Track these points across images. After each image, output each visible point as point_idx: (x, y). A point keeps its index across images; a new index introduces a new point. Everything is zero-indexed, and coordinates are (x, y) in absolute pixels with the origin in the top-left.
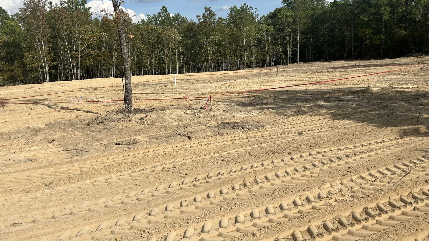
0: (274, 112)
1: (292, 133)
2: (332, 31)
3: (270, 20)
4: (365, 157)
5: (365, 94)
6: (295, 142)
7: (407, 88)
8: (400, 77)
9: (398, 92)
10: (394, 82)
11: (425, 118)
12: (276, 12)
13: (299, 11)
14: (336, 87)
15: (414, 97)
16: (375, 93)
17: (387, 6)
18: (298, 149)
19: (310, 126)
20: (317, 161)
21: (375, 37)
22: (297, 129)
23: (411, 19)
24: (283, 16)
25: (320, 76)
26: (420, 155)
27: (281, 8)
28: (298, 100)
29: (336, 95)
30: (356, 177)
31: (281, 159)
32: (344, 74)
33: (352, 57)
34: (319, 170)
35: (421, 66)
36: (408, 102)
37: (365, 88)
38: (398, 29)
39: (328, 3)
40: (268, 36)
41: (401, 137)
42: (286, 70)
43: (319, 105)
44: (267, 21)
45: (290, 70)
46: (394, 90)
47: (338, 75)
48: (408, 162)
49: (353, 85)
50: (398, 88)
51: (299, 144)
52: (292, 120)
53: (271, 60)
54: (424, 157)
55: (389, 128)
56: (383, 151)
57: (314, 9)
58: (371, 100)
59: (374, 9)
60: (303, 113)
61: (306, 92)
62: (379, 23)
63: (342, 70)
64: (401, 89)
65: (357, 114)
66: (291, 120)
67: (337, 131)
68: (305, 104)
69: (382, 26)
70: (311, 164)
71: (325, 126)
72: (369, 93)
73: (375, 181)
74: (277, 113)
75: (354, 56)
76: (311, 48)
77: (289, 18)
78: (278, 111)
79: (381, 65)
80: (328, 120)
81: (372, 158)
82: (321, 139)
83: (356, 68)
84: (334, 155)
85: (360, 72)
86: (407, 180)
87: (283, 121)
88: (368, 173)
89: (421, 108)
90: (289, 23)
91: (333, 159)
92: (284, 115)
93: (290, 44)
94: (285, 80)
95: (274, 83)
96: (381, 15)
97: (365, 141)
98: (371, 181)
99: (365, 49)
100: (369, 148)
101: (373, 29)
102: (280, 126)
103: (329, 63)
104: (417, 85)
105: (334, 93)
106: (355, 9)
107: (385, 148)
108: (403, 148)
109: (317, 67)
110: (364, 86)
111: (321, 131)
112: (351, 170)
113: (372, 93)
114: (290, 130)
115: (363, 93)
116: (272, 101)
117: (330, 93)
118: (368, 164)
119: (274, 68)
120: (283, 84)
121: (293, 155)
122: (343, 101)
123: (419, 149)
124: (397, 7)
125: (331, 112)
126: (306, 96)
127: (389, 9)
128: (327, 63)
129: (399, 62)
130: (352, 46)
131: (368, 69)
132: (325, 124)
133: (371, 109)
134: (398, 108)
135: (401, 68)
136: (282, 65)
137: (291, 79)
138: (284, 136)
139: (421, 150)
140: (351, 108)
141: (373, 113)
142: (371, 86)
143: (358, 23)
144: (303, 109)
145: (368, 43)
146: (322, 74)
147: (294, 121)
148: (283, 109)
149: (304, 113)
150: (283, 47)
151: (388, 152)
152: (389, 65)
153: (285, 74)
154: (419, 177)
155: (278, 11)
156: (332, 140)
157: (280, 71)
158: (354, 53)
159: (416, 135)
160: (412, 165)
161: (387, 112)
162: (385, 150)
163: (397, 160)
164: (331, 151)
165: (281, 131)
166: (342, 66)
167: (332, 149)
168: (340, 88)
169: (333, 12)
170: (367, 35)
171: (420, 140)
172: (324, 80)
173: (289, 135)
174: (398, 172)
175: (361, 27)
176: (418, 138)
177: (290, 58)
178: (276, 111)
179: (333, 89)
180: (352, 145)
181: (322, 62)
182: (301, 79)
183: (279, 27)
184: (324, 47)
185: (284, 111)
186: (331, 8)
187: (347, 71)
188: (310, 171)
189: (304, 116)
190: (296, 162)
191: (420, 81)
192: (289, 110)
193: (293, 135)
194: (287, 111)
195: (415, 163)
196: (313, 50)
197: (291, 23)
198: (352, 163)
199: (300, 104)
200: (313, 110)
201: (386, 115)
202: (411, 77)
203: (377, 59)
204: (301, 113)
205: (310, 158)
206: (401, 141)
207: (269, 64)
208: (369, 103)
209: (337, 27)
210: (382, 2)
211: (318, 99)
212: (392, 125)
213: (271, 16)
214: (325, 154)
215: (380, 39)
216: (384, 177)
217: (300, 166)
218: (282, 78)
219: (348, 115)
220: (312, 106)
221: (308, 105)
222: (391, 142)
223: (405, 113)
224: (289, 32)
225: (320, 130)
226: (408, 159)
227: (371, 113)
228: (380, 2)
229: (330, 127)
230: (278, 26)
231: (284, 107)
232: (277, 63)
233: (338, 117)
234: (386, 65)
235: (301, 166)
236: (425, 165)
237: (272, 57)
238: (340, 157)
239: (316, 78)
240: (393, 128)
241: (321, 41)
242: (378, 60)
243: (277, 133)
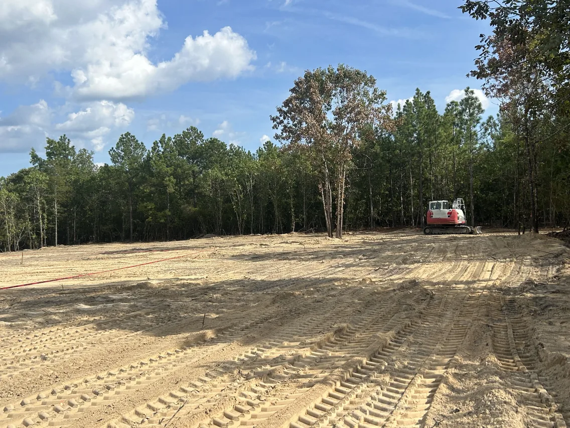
0: (6, 326)
1: (30, 358)
2: (103, 203)
3: (13, 184)
4: (132, 386)
5: (143, 290)
6: (33, 373)
7: (195, 279)
8: (188, 265)
9: (183, 285)
10: (180, 271)
11: (213, 319)
12: (22, 174)
13: (57, 175)
14: (104, 281)
15: (202, 291)
16: (156, 288)
17: (172, 176)
18: (35, 386)
19: (61, 344)
20: (62, 402)
21: (159, 214)
22: (39, 351)
23: (200, 193)
24: (33, 181)
25: (85, 266)
26: (202, 372)
27: (30, 169)
28: (48, 303)
29: (104, 293)
30: (117, 420)
31: (4, 407)
32: (119, 262)
33: (131, 238)
34: (63, 418)
35: (212, 250)
36: (195, 298)
37: (143, 282)
38: (186, 205)
39: (97, 168)
40: (9, 207)
41: (183, 349)
42: (37, 256)
43: (78, 309)
44: (7, 185)
45: (43, 257)
46: (179, 282)
47: (111, 263)
48: (188, 385)
49: (129, 277)
50: (184, 279)
51: (40, 375)
52: (35, 336)
53: (14, 242)
54: (207, 375)
55: (168, 337)
56: (157, 374)
57: (78, 174)
58: (151, 298)
59: (157, 178)
60: (53, 324)
61: (61, 290)
62: (163, 197)
63: (116, 256)
64: (187, 282)
65: (129, 319)
66: (33, 336)
67: (100, 348)
68: (57, 310)
69: (167, 200)
70: (52, 408)
71: (83, 342)
72: (148, 288)
73: (143, 422)
74: (11, 326)
75: (133, 237)
76: (74, 225)
77: (42, 183)
78: (13, 323)
79: (168, 249)
80: (89, 332)
81: (142, 386)
82: (75, 363)
83: (136, 254)
84: (89, 388)
85: (140, 259)
86: (184, 414)
87: (20, 339)
88: (133, 411)
89: (210, 306)
90: (41, 191)
91: (86, 396)
92: (23, 329)
93: (43, 219)
94: (33, 271)
95: (14, 277)
96: (165, 187)
97: (135, 360)
98: (137, 423)
99: (147, 229)
100: (139, 371)
101: (156, 204)
102: (13, 348)
103: (100, 246)
104: (207, 275)
105: (102, 291)
106: (133, 178)
107: (161, 369)
108: (184, 365)
109: (83, 251)
110: (143, 279)
111: (76, 351)
112: (111, 410)
113: (151, 288)
114: (28, 354)
115: (141, 288)
116: (7, 307)
117: (96, 291)
118: (136, 396)
119: (20, 253)
120: (29, 278)
121: (24, 398)
122: (113, 301)
123: (202, 365)
124: (184, 179)
125: (94, 319)
126: (61, 295)
127: (174, 181)
128: (98, 246)
129: (188, 245)
130: (131, 225)
131: (151, 254)
132: (83, 339)
133: (149, 310)
134: (182, 308)
135: (190, 252)
136: (33, 248)
137: (43, 270)
138: (18, 365)
139: (204, 366)
140: (122, 311)
141: (150, 316)
142: (152, 278)
143: (137, 196)
144: (54, 317)
145: (151, 220)
146: (89, 262)
147: (38, 338)
148: (23, 319)
149: (56, 323)
150: (33, 223)
151: (164, 374)
152: (177, 248)
153: (36, 263)
154: (198, 407)
155: (25, 173)
156: (90, 363)
157: (28, 258)
158: (133, 232)
159: (200, 344)
160: (192, 389)
161: (168, 314)
162: (160, 371)
163: (174, 385)
164: (86, 382)
165: (13, 357)
166: (118, 250)
167: (88, 378)
168: (112, 283)
169: (104, 179)
170: (149, 210)
171: (205, 351)
172: (91, 271)
173: (25, 363)
174: (173, 404)
175: (141, 201)
176: (202, 348)
177: (44, 239)
178: (9, 323)
179: (101, 284)
180: (117, 369)
181: (91, 245)
182: (58, 269)
183: (26, 195)
184: (94, 224)
185: (24, 322)
186: (101, 174)
187: (124, 257)
188: (48, 423)
189: (54, 329)
190: (27, 410)
191: (210, 269)
192: (31, 320)
193: (33, 362)
194: (29, 322)
195: (196, 386)
196: (77, 228)
197: (44, 191)
198: (114, 398)
199: (51, 310)
200: (68, 318)
201: (167, 318)
202: (201, 264)
203: (162, 241)
204: (51, 324)
205: (52, 398)
206: (181, 355)
207: (11, 247)
208: (147, 302)
209: (110, 198)
210: (165, 171)
211: (77, 301)
212: (174, 332)
213: (14, 180)
214: (76, 389)
215: (165, 216)
216: (155, 414)
217: (33, 415)
218: (29, 269)
219: (118, 322)
220: (68, 311)
221: (61, 311)
222: (169, 358)
223: (190, 314)
224: (41, 203)
225: (75, 349)
226: (188, 381)
227: (149, 316)
228: (164, 171)
229: (91, 342)
230: (24, 194)
231: (25, 315)
232: (24, 245)
233: (103, 326)
234: (173, 249)
235: (35, 415)
236: (207, 388)
237: (16, 238)
238: (98, 391)
239: (80, 267)
240: (173, 336)
241: (89, 217)
242: (164, 243)
243: (5, 362)
